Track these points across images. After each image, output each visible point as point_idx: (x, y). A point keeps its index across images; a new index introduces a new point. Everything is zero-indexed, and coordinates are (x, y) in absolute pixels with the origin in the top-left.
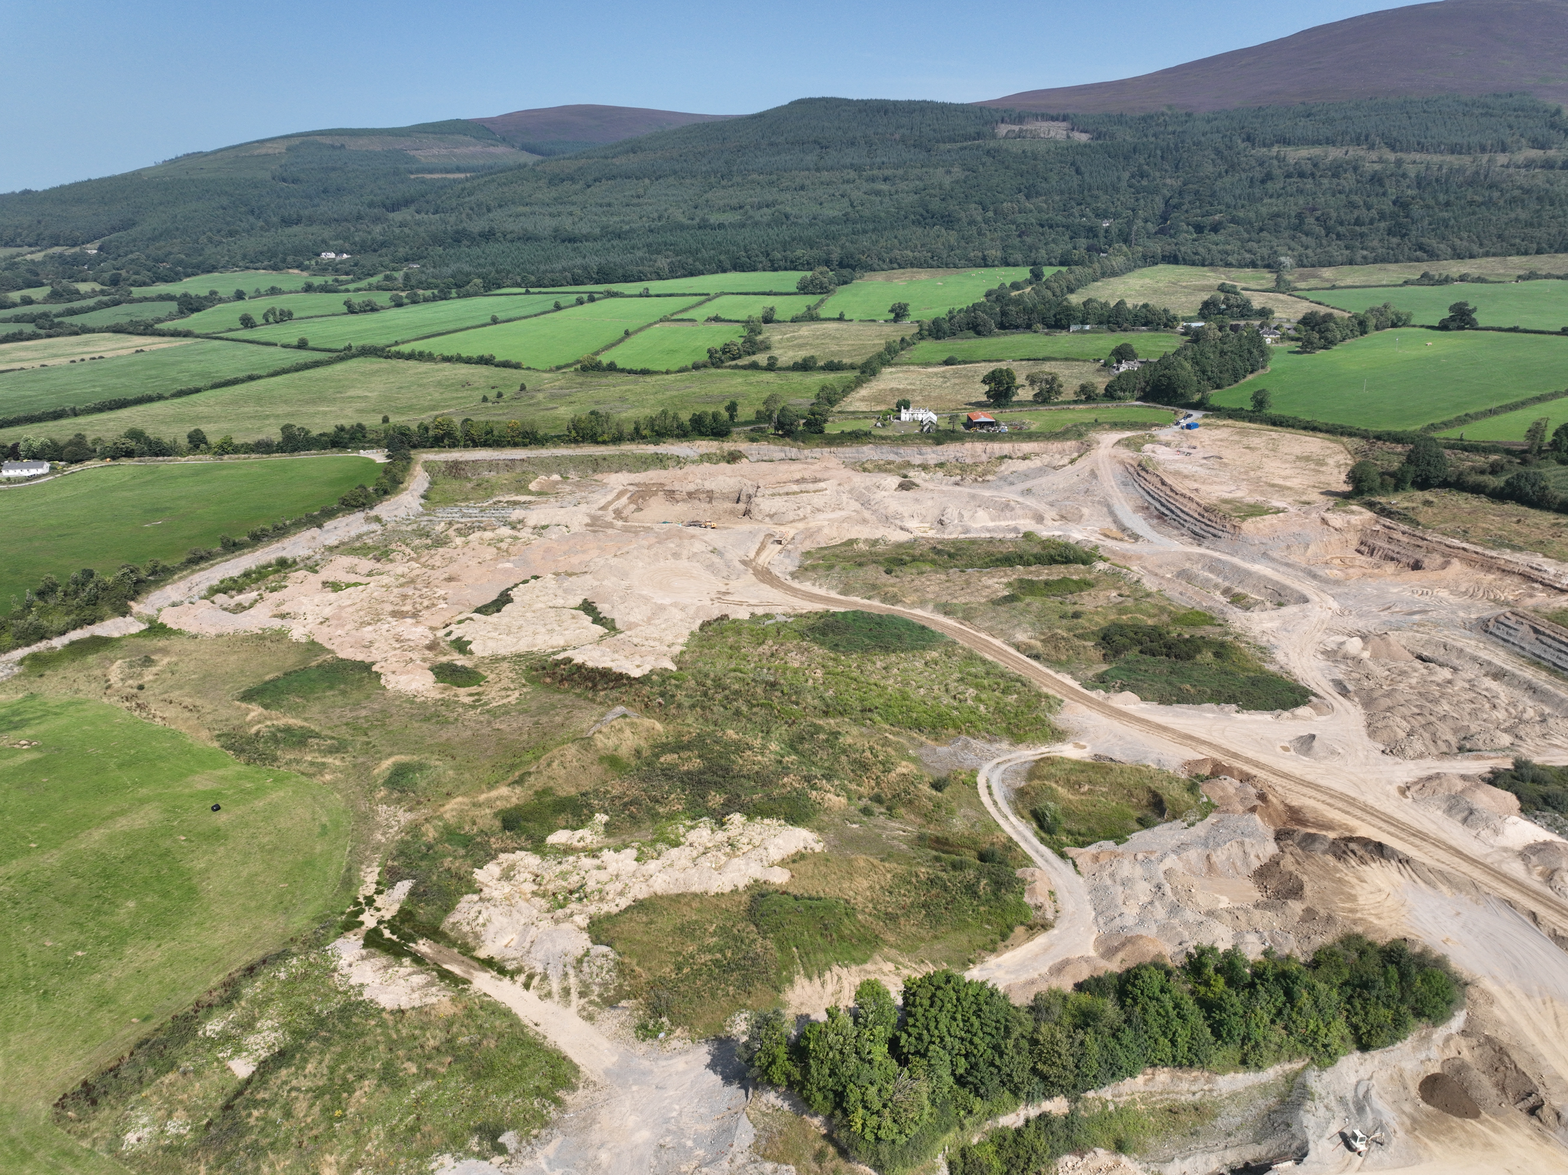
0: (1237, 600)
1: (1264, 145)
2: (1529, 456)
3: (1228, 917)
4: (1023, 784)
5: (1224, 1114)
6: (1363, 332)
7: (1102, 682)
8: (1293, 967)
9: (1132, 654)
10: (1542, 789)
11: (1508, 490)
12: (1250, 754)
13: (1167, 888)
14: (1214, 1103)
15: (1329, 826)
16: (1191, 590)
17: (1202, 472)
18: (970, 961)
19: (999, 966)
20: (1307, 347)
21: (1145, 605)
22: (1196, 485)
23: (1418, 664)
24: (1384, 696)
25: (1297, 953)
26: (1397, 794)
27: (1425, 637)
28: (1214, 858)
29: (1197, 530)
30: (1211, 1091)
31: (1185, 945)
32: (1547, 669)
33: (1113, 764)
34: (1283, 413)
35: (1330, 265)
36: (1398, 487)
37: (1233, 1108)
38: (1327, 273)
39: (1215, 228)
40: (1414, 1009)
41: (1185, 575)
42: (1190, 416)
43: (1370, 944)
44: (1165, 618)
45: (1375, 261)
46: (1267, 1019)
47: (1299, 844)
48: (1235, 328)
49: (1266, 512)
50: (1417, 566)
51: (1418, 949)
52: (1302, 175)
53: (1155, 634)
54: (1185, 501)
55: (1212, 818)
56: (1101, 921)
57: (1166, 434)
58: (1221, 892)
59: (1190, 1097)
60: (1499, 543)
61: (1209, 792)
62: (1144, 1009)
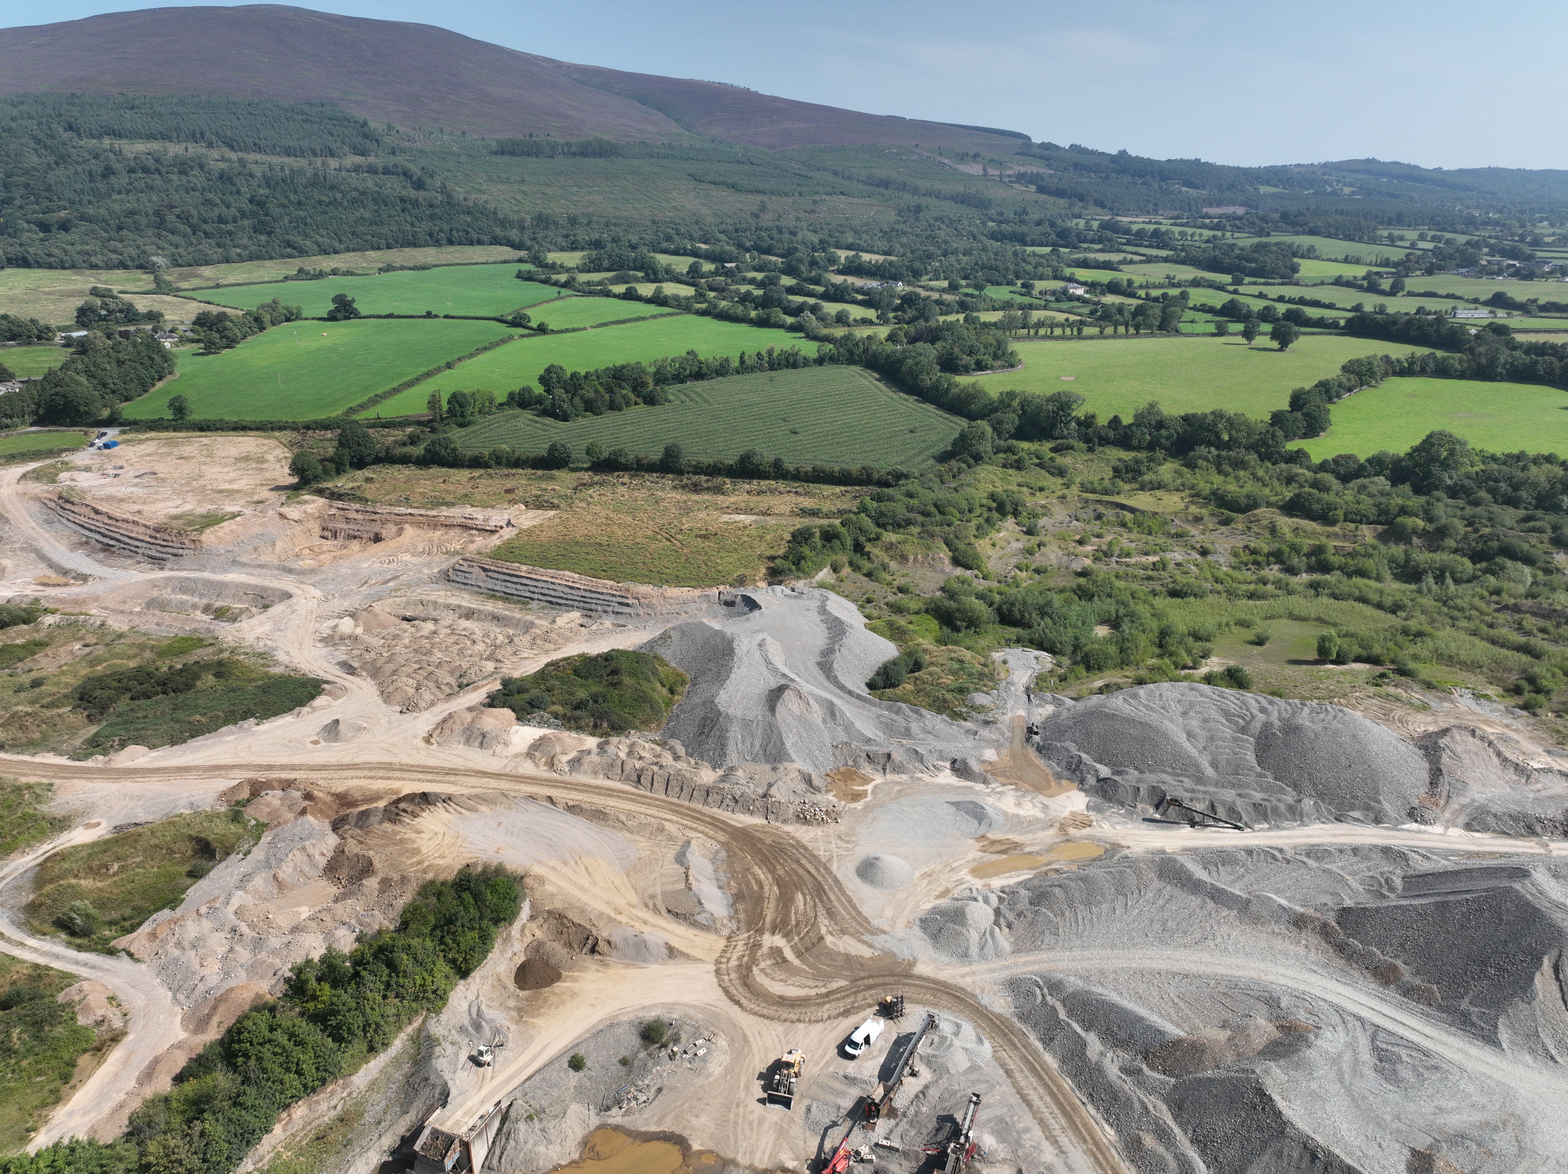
0: (220, 614)
1: (93, 136)
2: (435, 424)
3: (313, 924)
4: (31, 897)
5: (369, 1107)
6: (262, 329)
7: (96, 745)
8: (387, 938)
9: (123, 704)
10: (526, 696)
11: (428, 456)
12: (283, 760)
13: (244, 928)
14: (356, 1104)
15: (377, 797)
16: (167, 618)
17: (138, 492)
18: (28, 1130)
19: (71, 1114)
20: (210, 348)
21: (120, 647)
22: (137, 507)
23: (405, 625)
24: (386, 662)
25: (386, 923)
26: (424, 745)
27: (404, 599)
28: (281, 876)
29: (154, 554)
30: (349, 1095)
31: (280, 973)
32: (501, 599)
33: (140, 829)
34: (207, 417)
35: (207, 263)
36: (339, 470)
37: (376, 1097)
38: (207, 271)
39: (65, 226)
40: (491, 919)
41: (154, 604)
42: (104, 434)
43: (442, 884)
44: (148, 654)
45: (251, 259)
46: (379, 998)
47: (356, 825)
48: (125, 335)
49: (222, 519)
50: (377, 539)
51: (480, 869)
52: (146, 170)
53: (143, 675)
54: (130, 526)
55: (266, 838)
56: (181, 997)
57: (81, 458)
58: (298, 905)
59: (333, 1113)
60: (436, 503)
61: (253, 814)
62: (259, 1059)
